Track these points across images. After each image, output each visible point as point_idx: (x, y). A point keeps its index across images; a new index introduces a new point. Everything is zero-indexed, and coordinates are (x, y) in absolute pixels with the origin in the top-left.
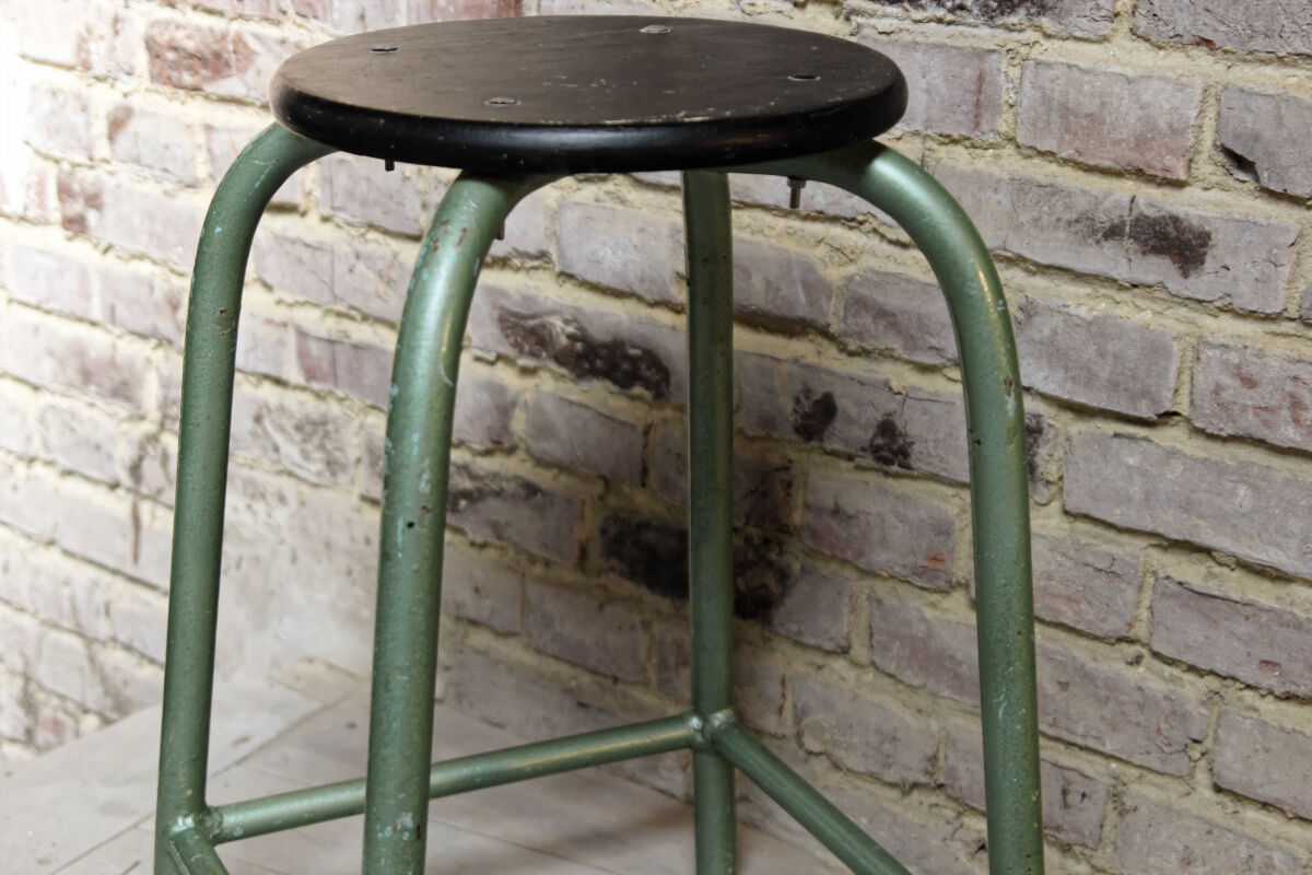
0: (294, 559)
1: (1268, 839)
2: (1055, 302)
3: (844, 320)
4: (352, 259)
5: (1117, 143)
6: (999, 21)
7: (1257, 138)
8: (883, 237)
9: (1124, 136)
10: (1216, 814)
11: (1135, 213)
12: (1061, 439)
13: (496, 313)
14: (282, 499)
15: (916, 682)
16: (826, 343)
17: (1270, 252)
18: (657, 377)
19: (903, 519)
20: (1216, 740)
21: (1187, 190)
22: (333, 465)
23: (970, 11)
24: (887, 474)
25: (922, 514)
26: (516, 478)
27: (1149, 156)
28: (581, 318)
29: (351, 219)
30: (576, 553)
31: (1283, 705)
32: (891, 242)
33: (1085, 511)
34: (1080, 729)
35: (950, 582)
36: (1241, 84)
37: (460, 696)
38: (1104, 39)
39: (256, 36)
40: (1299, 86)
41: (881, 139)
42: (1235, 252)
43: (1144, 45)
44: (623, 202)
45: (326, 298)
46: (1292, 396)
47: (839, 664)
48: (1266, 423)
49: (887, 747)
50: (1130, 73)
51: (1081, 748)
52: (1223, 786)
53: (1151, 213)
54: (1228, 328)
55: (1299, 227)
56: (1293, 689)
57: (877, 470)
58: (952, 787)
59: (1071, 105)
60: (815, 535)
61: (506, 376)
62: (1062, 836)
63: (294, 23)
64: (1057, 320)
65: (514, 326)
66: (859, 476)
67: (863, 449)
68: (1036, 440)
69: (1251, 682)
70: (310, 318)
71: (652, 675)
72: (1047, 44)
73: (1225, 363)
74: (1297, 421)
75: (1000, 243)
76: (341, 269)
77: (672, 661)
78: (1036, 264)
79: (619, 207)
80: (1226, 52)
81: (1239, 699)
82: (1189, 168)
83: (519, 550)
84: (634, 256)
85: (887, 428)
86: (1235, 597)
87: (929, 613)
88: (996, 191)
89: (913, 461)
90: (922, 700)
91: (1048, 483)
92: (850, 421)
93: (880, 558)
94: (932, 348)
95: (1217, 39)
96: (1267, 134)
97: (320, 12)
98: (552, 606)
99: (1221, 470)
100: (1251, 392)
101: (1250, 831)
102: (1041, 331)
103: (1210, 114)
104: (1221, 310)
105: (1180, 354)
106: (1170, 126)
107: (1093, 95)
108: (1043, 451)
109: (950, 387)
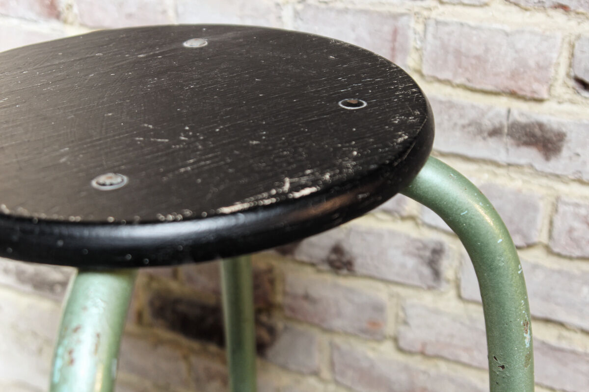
5: (496, 75)
9: (503, 70)
11: (511, 119)
19: (351, 302)
21: (546, 104)
24: (338, 274)
25: (364, 299)
27: (521, 83)
33: (476, 299)
35: (383, 336)
38: (485, 5)
42: (584, 145)
43: (514, 9)
47: (312, 381)
50: (507, 28)
53: (523, 120)
54: (576, 192)
57: (330, 273)
59: (463, 50)
60: (293, 310)
66: (320, 275)
67: (322, 261)
68: (440, 257)
71: (192, 384)
72: (442, 8)
73: (576, 214)
77: (204, 378)
80: (578, 13)
82: (549, 89)
85: (338, 249)
87: (371, 354)
89: (358, 267)
93: (337, 323)
95: (572, 5)
99: (570, 277)
103: (566, 54)
104: (574, 180)
105: (544, 209)
106: (538, 64)
107: (479, 43)
108: (446, 263)
109: (381, 225)
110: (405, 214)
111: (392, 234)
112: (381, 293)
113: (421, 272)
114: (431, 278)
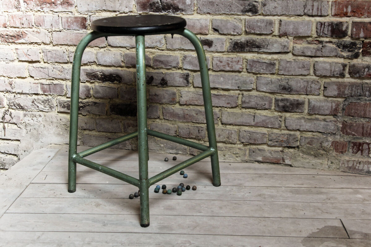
0: (44, 126)
1: (231, 129)
2: (189, 55)
3: (154, 63)
4: (53, 69)
5: (197, 30)
6: (176, 13)
7: (218, 26)
8: (159, 49)
9: (198, 28)
10: (223, 128)
11: (201, 39)
12: (192, 76)
13: (85, 74)
14: (40, 116)
15: (172, 119)
16: (150, 68)
17: (222, 42)
18: (119, 79)
19: (167, 94)
20: (221, 116)
21: (208, 35)
22: (51, 107)
23: (170, 12)
24: (163, 87)
25: (170, 92)
26: (92, 102)
27: (202, 31)
28: (103, 71)
29: (51, 62)
30: (106, 112)
31: (231, 109)
32: (160, 50)
33: (197, 86)
34: (200, 120)
35: (176, 102)
36: (215, 19)
37: (83, 144)
38: (193, 14)
39: (27, 31)
40: (223, 18)
41: (185, 27)
42: (217, 43)
43: (199, 15)
44: (110, 50)
45: (47, 77)
46: (228, 63)
47: (158, 120)
48: (224, 68)
49: (168, 131)
50: (198, 19)
51: (200, 123)
52: (223, 123)
53: (203, 39)
54: (217, 55)
55: (226, 38)
56: (232, 106)
57: (161, 87)
58: (180, 135)
59: (189, 25)
61: (88, 84)
62: (199, 138)
63: (35, 27)
64: (190, 58)
65: (89, 75)
66: (159, 88)
67: (159, 84)
69: (226, 106)
70: (43, 81)
71: (123, 130)
72: (183, 16)
73: (217, 60)
74: (229, 66)
75: (180, 47)
76: (50, 71)
77: (127, 127)
78: (186, 50)
79: (109, 51)
80: (212, 14)
81: (224, 110)
82: (208, 32)
83: (94, 114)
84: (113, 59)
85: (163, 80)
86: (222, 94)
87: (173, 108)
88: (178, 39)
89: (168, 84)
90: (173, 122)
91: (191, 83)
92: (156, 80)
93: (164, 101)
94: (170, 65)
95: (211, 13)
96: (220, 25)
97: (42, 25)
98: (102, 122)
99: (218, 76)
100: (222, 63)
101: (229, 129)
102: (188, 60)
103: (211, 23)
104: (216, 52)
105: (210, 60)
106: (205, 26)
107: (192, 23)
108: (189, 78)
109: (173, 71)
110: (179, 67)
111: (176, 73)
112: (174, 90)
113: (184, 82)
114: (186, 83)
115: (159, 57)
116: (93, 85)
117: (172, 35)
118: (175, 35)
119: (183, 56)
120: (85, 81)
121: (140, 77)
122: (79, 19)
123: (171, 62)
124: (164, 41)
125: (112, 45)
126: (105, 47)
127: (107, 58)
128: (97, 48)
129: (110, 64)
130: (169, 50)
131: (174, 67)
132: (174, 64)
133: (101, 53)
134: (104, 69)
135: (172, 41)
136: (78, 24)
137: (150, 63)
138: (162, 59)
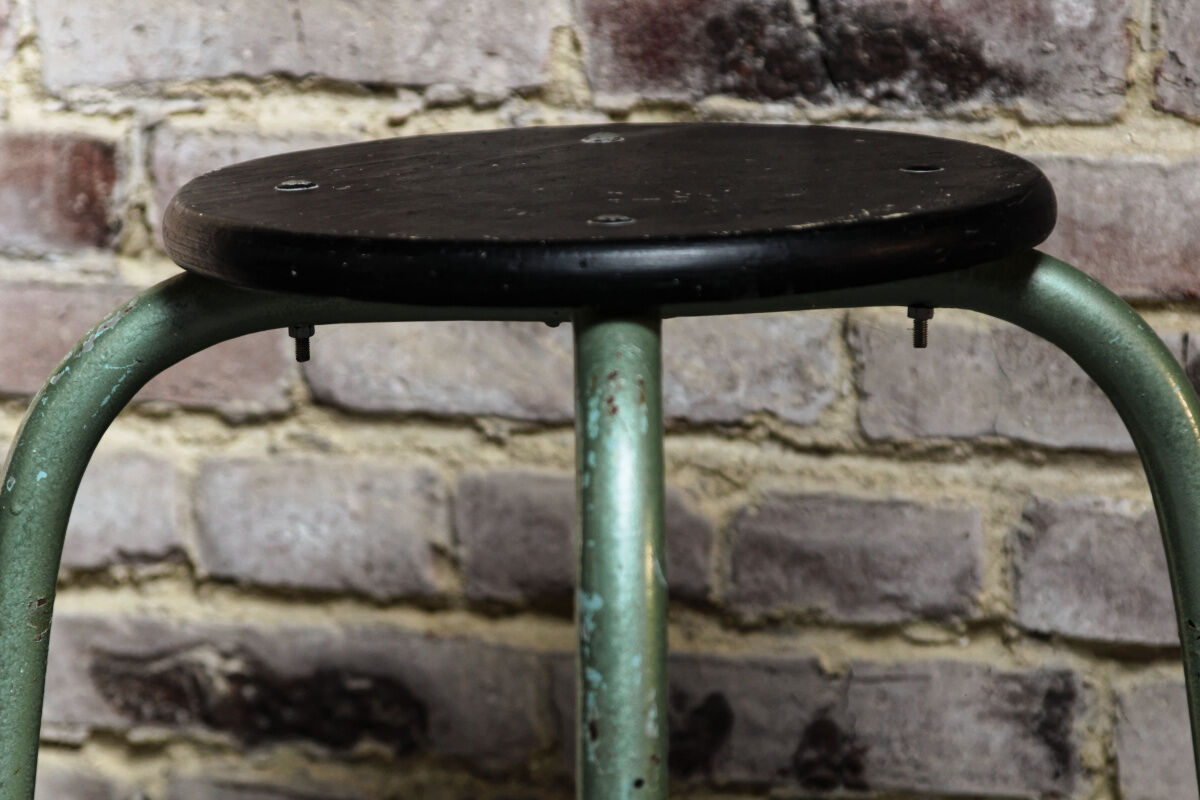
2: (1079, 501)
3: (734, 578)
5: (1151, 262)
6: (951, 110)
8: (787, 444)
9: (1164, 250)
11: (1191, 356)
12: (1104, 703)
13: (86, 662)
16: (699, 619)
18: (403, 719)
23: (901, 99)
28: (252, 645)
32: (801, 449)
38: (1114, 120)
41: (1040, 247)
43: (1174, 124)
44: (324, 448)
50: (1164, 161)
59: (1078, 216)
61: (106, 763)
64: (1087, 526)
65: (122, 678)
67: (783, 772)
68: (1066, 711)
72: (1026, 136)
75: (985, 426)
78: (1046, 449)
79: (317, 457)
84: (355, 530)
85: (822, 732)
88: (971, 352)
89: (871, 776)
91: (1090, 772)
92: (755, 731)
94: (889, 597)
102: (1063, 546)
107: (1111, 199)
108: (1079, 724)
109: (919, 653)
110: (977, 614)
111: (950, 668)
113: (1025, 759)
114: (1048, 768)
115: (786, 517)
116: (152, 769)
117: (921, 312)
118: (942, 317)
119: (1013, 505)
120: (79, 735)
121: (610, 711)
122: (50, 158)
123: (904, 561)
124: (834, 367)
125: (343, 396)
126: (276, 417)
127: (294, 519)
128: (208, 427)
129: (319, 579)
130: (887, 456)
131: (934, 615)
132: (929, 590)
133: (239, 475)
134: (262, 617)
135: (914, 371)
136: (34, 203)
137: (700, 573)
138: (818, 535)
